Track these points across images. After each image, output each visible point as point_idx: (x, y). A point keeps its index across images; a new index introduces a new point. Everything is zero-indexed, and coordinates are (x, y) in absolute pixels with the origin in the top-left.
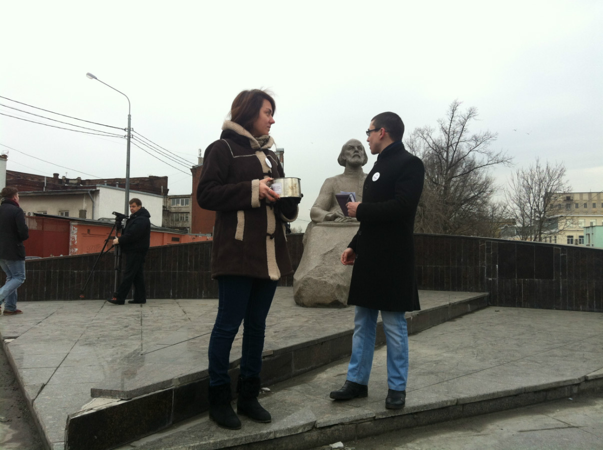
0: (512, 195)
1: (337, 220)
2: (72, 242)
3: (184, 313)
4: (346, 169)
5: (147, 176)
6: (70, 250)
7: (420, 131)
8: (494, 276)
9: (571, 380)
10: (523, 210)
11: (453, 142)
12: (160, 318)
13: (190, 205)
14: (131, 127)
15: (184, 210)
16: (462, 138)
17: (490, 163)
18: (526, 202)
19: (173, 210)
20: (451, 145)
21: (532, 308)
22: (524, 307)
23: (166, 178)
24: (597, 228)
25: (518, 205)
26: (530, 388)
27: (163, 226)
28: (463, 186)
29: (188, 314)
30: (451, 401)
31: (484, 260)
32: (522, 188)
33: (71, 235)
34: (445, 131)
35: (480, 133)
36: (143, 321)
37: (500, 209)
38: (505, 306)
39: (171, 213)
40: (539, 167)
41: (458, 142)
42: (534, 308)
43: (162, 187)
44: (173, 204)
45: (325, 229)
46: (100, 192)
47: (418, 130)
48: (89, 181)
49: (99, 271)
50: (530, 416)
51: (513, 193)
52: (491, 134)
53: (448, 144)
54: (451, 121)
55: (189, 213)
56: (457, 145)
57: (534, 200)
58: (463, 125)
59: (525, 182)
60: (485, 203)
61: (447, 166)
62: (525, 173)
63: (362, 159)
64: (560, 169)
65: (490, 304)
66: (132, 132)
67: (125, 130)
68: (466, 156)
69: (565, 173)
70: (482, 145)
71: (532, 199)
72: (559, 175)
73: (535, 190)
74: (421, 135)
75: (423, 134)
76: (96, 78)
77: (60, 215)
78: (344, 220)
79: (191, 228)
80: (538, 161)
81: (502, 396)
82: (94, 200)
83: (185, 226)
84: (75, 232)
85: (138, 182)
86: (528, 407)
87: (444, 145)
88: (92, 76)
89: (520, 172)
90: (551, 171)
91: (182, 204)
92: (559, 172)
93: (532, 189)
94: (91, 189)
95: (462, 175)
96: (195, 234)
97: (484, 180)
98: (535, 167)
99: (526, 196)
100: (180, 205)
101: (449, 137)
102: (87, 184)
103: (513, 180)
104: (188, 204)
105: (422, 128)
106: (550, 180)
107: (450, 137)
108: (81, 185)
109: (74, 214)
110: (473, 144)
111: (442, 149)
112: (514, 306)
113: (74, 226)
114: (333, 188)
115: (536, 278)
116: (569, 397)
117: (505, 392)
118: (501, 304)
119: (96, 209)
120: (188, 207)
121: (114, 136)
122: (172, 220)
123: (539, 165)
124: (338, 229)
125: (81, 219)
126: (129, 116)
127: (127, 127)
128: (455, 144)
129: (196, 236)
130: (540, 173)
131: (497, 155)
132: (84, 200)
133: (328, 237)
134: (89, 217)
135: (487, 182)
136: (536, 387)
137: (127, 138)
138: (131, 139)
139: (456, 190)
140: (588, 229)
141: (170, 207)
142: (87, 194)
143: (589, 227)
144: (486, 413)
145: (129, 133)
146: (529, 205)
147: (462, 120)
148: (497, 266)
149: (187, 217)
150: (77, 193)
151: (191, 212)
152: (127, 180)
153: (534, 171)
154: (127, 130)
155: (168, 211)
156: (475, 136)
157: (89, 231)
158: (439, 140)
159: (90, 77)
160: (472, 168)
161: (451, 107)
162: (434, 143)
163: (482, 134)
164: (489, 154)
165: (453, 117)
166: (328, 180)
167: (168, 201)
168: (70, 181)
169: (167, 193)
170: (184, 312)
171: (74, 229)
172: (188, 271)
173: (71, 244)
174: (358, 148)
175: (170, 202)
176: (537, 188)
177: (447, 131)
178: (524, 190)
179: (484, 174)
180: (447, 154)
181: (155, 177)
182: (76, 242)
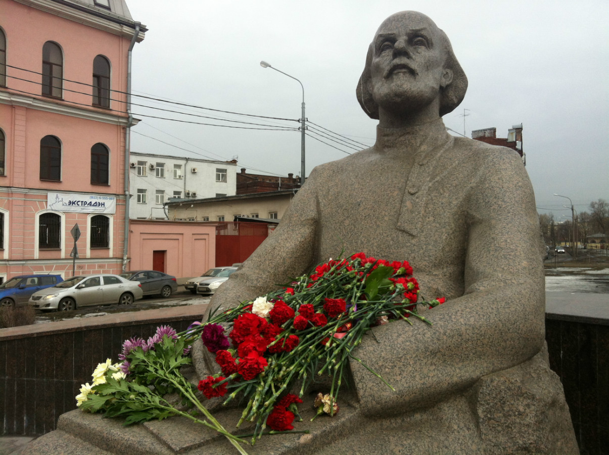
14: (306, 117)
66: (306, 123)
67: (299, 121)
76: (270, 66)
77: (270, 216)
88: (265, 65)
121: (288, 129)
126: (303, 104)
127: (301, 117)
137: (301, 130)
138: (306, 131)
145: (304, 124)
154: (301, 121)
159: (263, 65)
174: (409, 40)
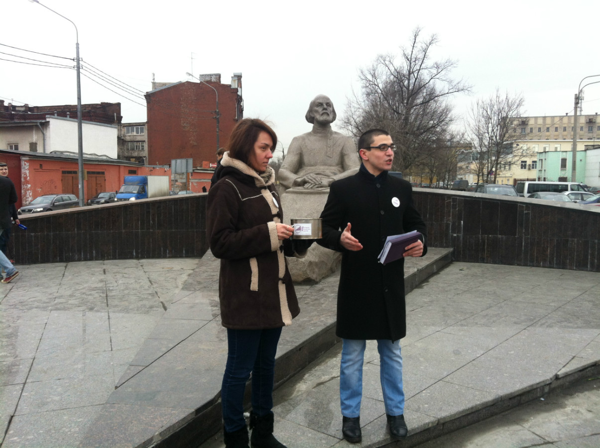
0: (472, 125)
1: (306, 186)
2: (24, 177)
3: (149, 284)
4: (314, 127)
5: (99, 102)
6: (22, 186)
7: (382, 57)
8: (459, 232)
9: (543, 382)
10: (481, 140)
11: (415, 69)
12: (126, 292)
13: (145, 133)
14: (80, 57)
15: (139, 138)
16: (423, 66)
17: (450, 91)
18: (485, 133)
19: (128, 138)
20: (413, 72)
21: (494, 264)
22: (487, 263)
23: (119, 105)
24: (549, 153)
25: (477, 135)
26: (506, 396)
27: (119, 157)
28: (423, 115)
29: (155, 285)
30: (432, 423)
31: (449, 216)
32: (481, 118)
33: (23, 171)
34: (407, 58)
35: (441, 61)
36: (108, 298)
37: (458, 137)
38: (468, 262)
39: (126, 141)
40: (499, 97)
41: (420, 70)
42: (496, 264)
43: (115, 114)
44: (128, 132)
45: (294, 196)
46: (51, 123)
47: (380, 56)
48: (37, 108)
49: (58, 233)
50: (506, 428)
51: (473, 123)
52: (453, 61)
53: (409, 72)
54: (413, 47)
55: (144, 141)
56: (418, 73)
57: (493, 130)
58: (425, 51)
59: (485, 112)
60: (444, 131)
61: (408, 93)
62: (485, 103)
63: (331, 117)
64: (519, 99)
65: (454, 259)
66: (81, 62)
67: (73, 60)
68: (427, 84)
69: (523, 103)
70: (443, 72)
71: (490, 129)
72: (518, 105)
73: (494, 120)
74: (383, 61)
75: (384, 61)
77: (9, 149)
78: (314, 186)
79: (147, 157)
80: (498, 91)
81: (480, 408)
82: (45, 132)
83: (141, 156)
84: (27, 167)
85: (90, 109)
86: (503, 414)
87: (405, 72)
89: (480, 103)
90: (510, 101)
91: (137, 132)
92: (518, 102)
93: (491, 119)
94: (40, 121)
95: (423, 103)
96: (153, 166)
97: (444, 107)
98: (495, 97)
99: (484, 126)
100: (135, 133)
101: (410, 64)
102: (35, 111)
103: (473, 110)
104: (143, 132)
105: (384, 54)
106: (509, 111)
107: (412, 64)
108: (29, 113)
109: (24, 148)
110: (434, 71)
111: (404, 76)
112: (477, 262)
113: (25, 161)
114: (301, 148)
115: (500, 235)
116: (541, 397)
117: (483, 404)
118: (465, 260)
119: (47, 142)
120: (144, 136)
122: (128, 149)
123: (498, 95)
124: (308, 197)
125: (32, 153)
126: (78, 44)
127: (75, 57)
128: (417, 72)
129: (154, 168)
130: (500, 103)
131: (458, 83)
132: (34, 132)
133: (297, 206)
134: (40, 150)
135: (447, 110)
136: (511, 394)
137: (76, 68)
138: (81, 70)
139: (416, 119)
140: (541, 155)
141: (125, 136)
142: (37, 126)
143: (542, 153)
144: (464, 427)
145: (78, 63)
146: (487, 135)
147: (424, 46)
148: (462, 222)
149: (143, 146)
150: (26, 125)
151: (146, 140)
152: (79, 107)
153: (494, 102)
154: (76, 60)
155: (123, 139)
156: (436, 63)
157: (41, 165)
158: (401, 67)
160: (432, 96)
161: (413, 32)
162: (396, 70)
163: (443, 61)
164: (450, 82)
165: (415, 42)
166: (295, 139)
167: (122, 129)
168: (17, 109)
169: (121, 120)
170: (150, 281)
171: (25, 164)
172: (151, 230)
173: (23, 180)
174: (326, 105)
175: (124, 130)
176: (496, 118)
177: (409, 57)
178: (483, 119)
179: (443, 102)
180: (409, 82)
181: (107, 103)
182: (28, 178)
